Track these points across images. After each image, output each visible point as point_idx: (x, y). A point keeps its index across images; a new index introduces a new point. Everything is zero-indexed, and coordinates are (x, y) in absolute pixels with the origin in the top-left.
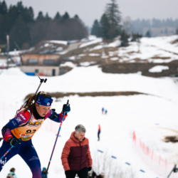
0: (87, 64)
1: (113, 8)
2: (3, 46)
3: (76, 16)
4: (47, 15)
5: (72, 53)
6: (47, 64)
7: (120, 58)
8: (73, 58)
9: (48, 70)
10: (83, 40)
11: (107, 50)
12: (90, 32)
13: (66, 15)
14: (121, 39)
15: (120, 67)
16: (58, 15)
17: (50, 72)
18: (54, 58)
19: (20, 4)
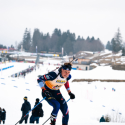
0: (104, 64)
1: (118, 35)
2: (60, 53)
3: (98, 39)
4: (82, 38)
5: (96, 58)
6: (83, 64)
7: (121, 62)
8: (96, 61)
9: (84, 67)
10: (102, 52)
11: (115, 58)
12: (105, 47)
13: (93, 38)
14: (122, 52)
15: (122, 67)
16: (88, 37)
17: (85, 68)
18: (87, 61)
19: (68, 31)
